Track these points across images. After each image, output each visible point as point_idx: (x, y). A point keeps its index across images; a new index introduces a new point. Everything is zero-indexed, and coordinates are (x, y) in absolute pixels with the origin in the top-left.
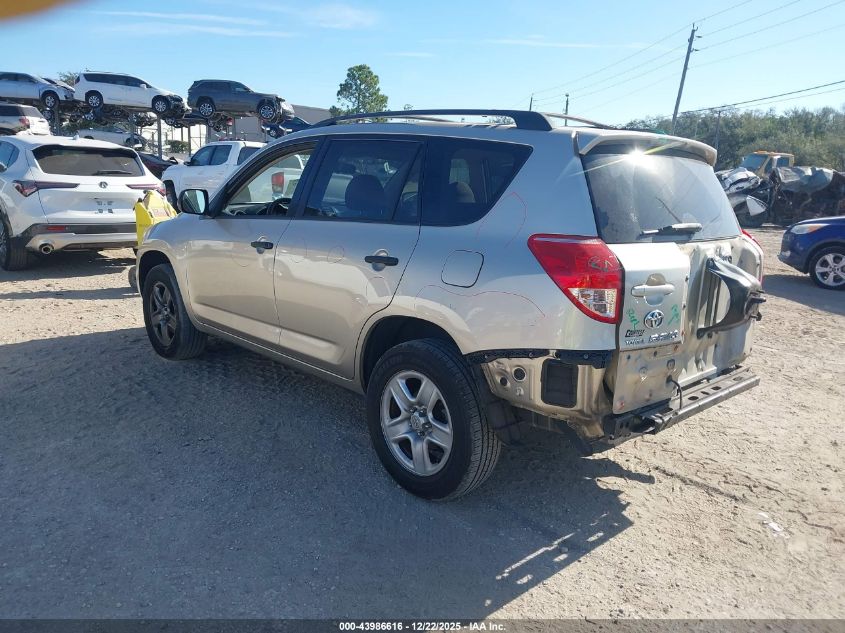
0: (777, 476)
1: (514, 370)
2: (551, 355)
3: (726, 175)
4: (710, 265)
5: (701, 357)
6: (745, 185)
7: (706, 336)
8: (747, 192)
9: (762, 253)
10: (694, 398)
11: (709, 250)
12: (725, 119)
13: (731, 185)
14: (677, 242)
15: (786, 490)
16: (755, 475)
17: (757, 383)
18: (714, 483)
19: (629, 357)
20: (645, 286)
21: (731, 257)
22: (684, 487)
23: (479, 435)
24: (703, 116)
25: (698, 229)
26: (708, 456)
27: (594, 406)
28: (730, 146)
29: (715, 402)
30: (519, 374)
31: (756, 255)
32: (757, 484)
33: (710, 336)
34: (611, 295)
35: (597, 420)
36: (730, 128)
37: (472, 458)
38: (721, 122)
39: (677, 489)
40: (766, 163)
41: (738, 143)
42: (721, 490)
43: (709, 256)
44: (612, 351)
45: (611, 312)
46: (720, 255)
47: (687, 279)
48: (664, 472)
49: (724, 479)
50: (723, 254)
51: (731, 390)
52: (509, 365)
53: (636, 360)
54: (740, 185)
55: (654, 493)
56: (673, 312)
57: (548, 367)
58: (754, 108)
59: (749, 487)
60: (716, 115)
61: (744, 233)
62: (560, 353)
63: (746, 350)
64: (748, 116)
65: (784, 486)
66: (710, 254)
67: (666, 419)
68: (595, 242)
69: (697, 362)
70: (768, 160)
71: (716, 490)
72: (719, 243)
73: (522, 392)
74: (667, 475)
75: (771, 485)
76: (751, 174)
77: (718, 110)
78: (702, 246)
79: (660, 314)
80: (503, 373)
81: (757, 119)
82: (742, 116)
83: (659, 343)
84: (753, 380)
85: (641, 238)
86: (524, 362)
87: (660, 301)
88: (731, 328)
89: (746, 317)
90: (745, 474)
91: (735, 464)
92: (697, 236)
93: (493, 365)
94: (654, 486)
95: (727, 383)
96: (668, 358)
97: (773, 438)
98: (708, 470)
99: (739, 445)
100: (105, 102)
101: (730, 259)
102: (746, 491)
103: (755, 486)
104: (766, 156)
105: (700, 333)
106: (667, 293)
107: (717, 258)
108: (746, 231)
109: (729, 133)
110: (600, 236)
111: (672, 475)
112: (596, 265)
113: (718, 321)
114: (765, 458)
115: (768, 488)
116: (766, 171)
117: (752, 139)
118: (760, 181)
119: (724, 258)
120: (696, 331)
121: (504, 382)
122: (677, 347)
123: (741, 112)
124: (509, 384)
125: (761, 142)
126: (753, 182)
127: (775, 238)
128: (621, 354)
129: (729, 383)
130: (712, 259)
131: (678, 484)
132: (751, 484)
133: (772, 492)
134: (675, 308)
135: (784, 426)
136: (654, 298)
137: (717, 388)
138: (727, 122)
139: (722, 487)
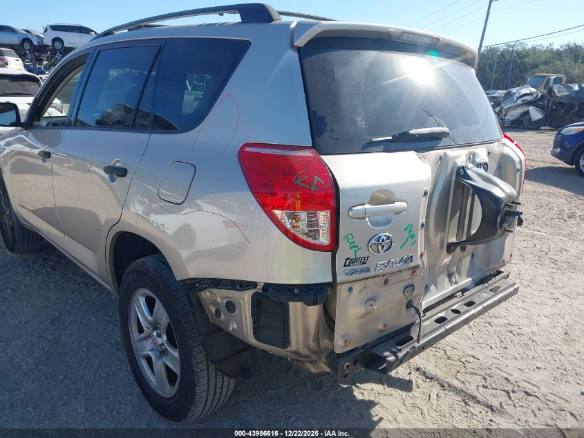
0: (537, 377)
1: (225, 302)
2: (259, 289)
3: (515, 91)
4: (461, 173)
5: (454, 269)
6: (529, 98)
7: (458, 249)
8: (529, 103)
9: (523, 157)
10: (441, 320)
11: (459, 156)
12: (517, 52)
13: (518, 98)
14: (417, 150)
15: (545, 396)
16: (515, 376)
17: (516, 291)
18: (471, 389)
19: (350, 290)
20: (367, 206)
21: (486, 164)
22: (442, 393)
23: (204, 366)
24: (501, 50)
25: (444, 134)
26: (471, 353)
27: (313, 345)
28: (521, 71)
29: (466, 322)
30: (231, 307)
31: (517, 159)
32: (516, 389)
33: (463, 249)
34: (323, 217)
35: (320, 358)
36: (521, 58)
37: (197, 389)
38: (514, 54)
39: (434, 397)
40: (546, 81)
41: (526, 68)
42: (479, 396)
43: (459, 164)
44: (328, 284)
45: (324, 239)
46: (473, 162)
47: (426, 194)
48: (424, 374)
49: (483, 382)
50: (478, 160)
51: (485, 305)
52: (221, 296)
53: (360, 292)
54: (525, 98)
55: (409, 401)
56: (407, 234)
57: (257, 302)
58: (538, 44)
59: (508, 393)
60: (511, 49)
61: (506, 136)
62: (267, 286)
63: (506, 256)
64: (534, 49)
65: (544, 390)
66: (461, 162)
67: (400, 355)
68: (308, 153)
69: (450, 276)
70: (547, 79)
71: (474, 398)
72: (472, 149)
73: (235, 327)
74: (427, 378)
75: (530, 388)
76: (533, 90)
77: (512, 44)
78: (451, 153)
79: (388, 238)
80: (215, 303)
81: (540, 51)
82: (529, 50)
83: (388, 270)
84: (512, 289)
85: (367, 147)
86: (233, 294)
87: (388, 222)
88: (487, 242)
89: (499, 231)
90: (505, 375)
91: (496, 362)
92: (444, 141)
93: (206, 294)
94: (410, 394)
95: (483, 296)
96: (405, 284)
97: (535, 329)
98: (470, 370)
99: (502, 338)
100: (65, 45)
101: (485, 166)
102: (503, 398)
103: (514, 392)
104: (545, 77)
105: (451, 248)
106: (398, 212)
107: (470, 165)
108: (508, 134)
109: (520, 62)
110: (314, 146)
111: (432, 378)
112: (303, 182)
113: (473, 232)
114: (527, 353)
115: (526, 393)
116: (545, 88)
117: (537, 66)
118: (540, 95)
119: (479, 165)
120: (445, 246)
121: (218, 312)
122: (414, 272)
123: (529, 47)
124: (222, 316)
125: (542, 68)
126: (534, 95)
127: (547, 139)
128: (339, 287)
129: (485, 295)
130: (463, 168)
131: (436, 389)
132: (509, 388)
133: (530, 398)
134: (409, 228)
135: (547, 314)
136: (380, 218)
137: (470, 304)
138: (518, 53)
139: (481, 394)
